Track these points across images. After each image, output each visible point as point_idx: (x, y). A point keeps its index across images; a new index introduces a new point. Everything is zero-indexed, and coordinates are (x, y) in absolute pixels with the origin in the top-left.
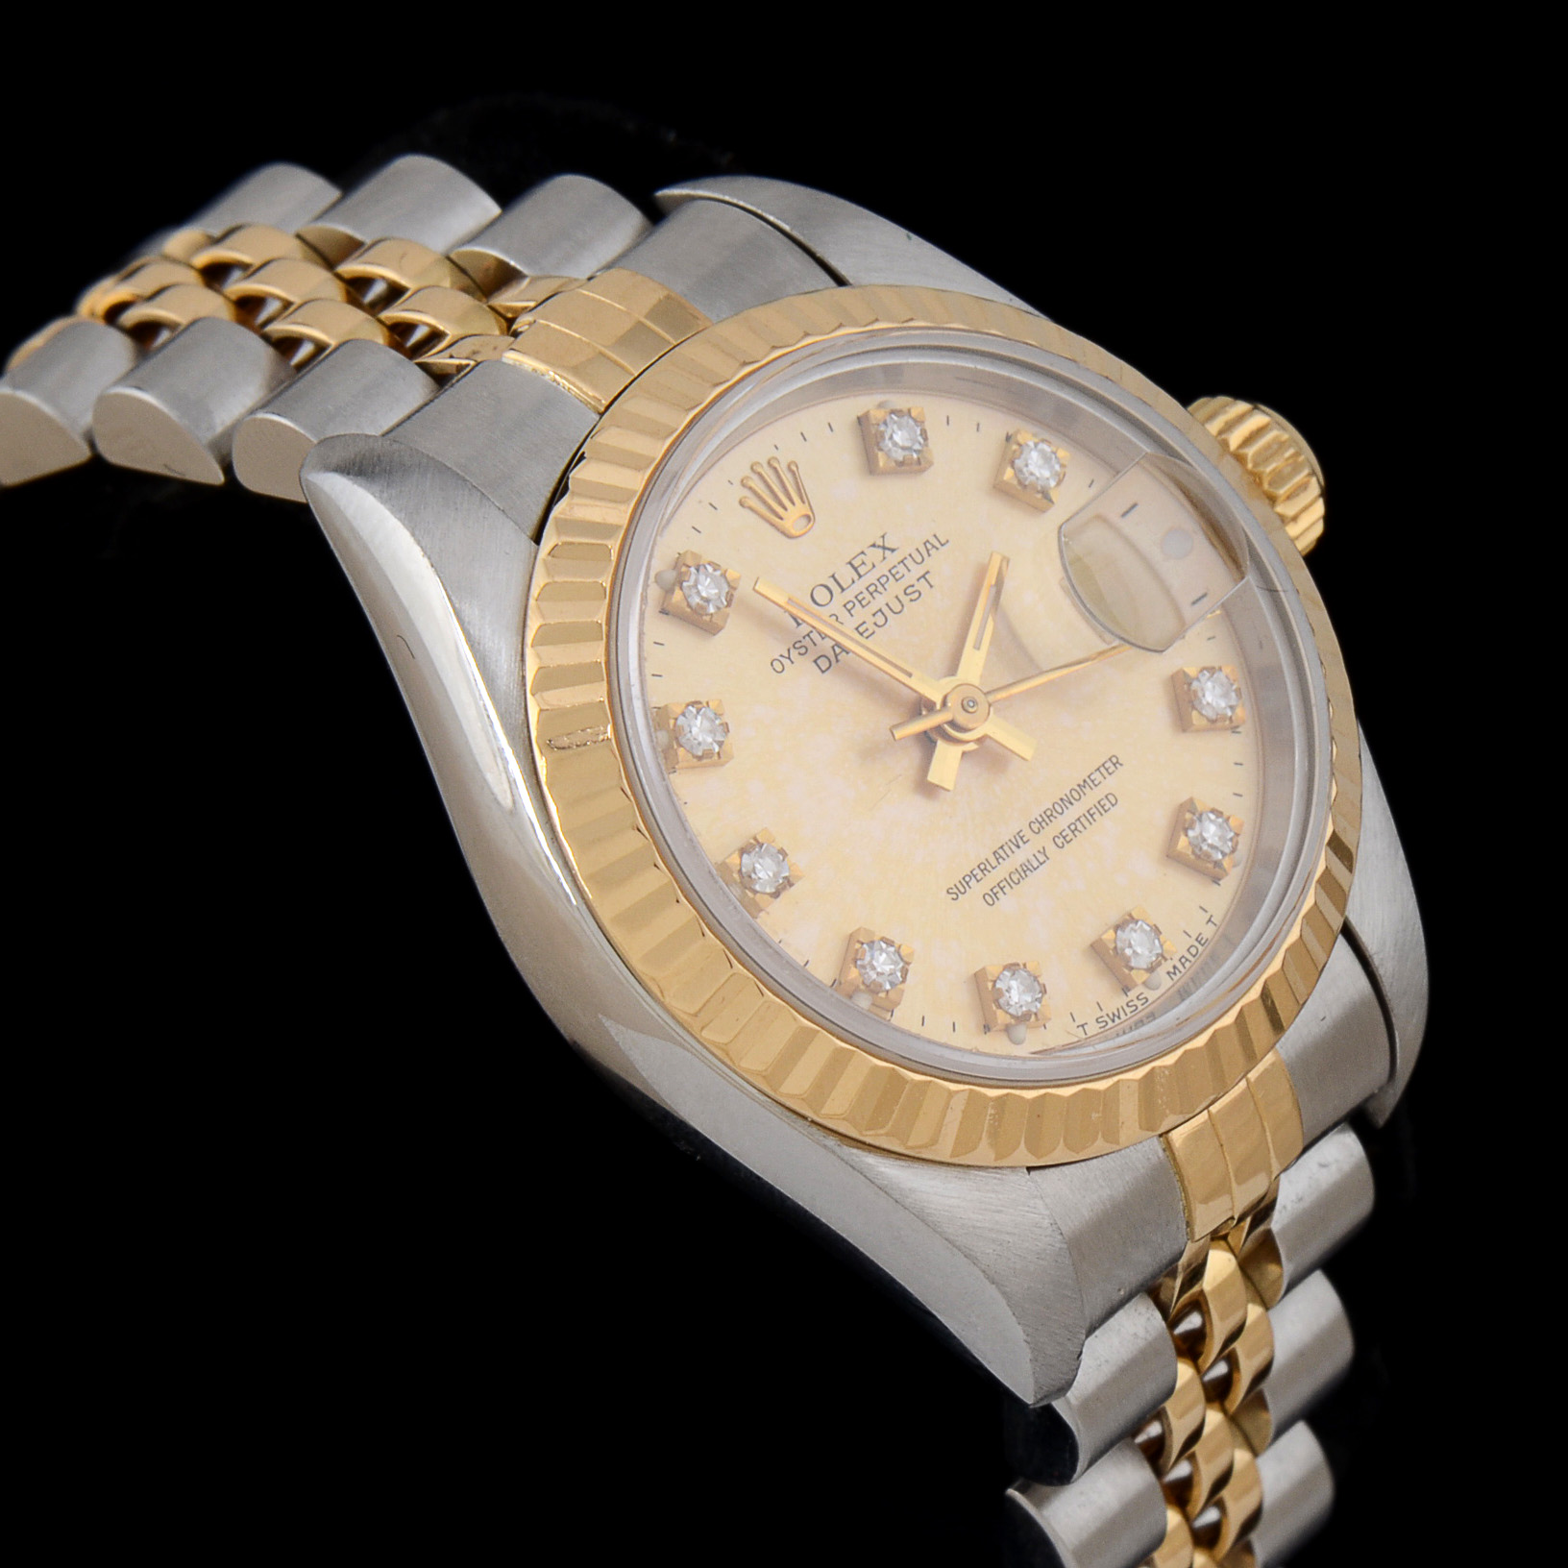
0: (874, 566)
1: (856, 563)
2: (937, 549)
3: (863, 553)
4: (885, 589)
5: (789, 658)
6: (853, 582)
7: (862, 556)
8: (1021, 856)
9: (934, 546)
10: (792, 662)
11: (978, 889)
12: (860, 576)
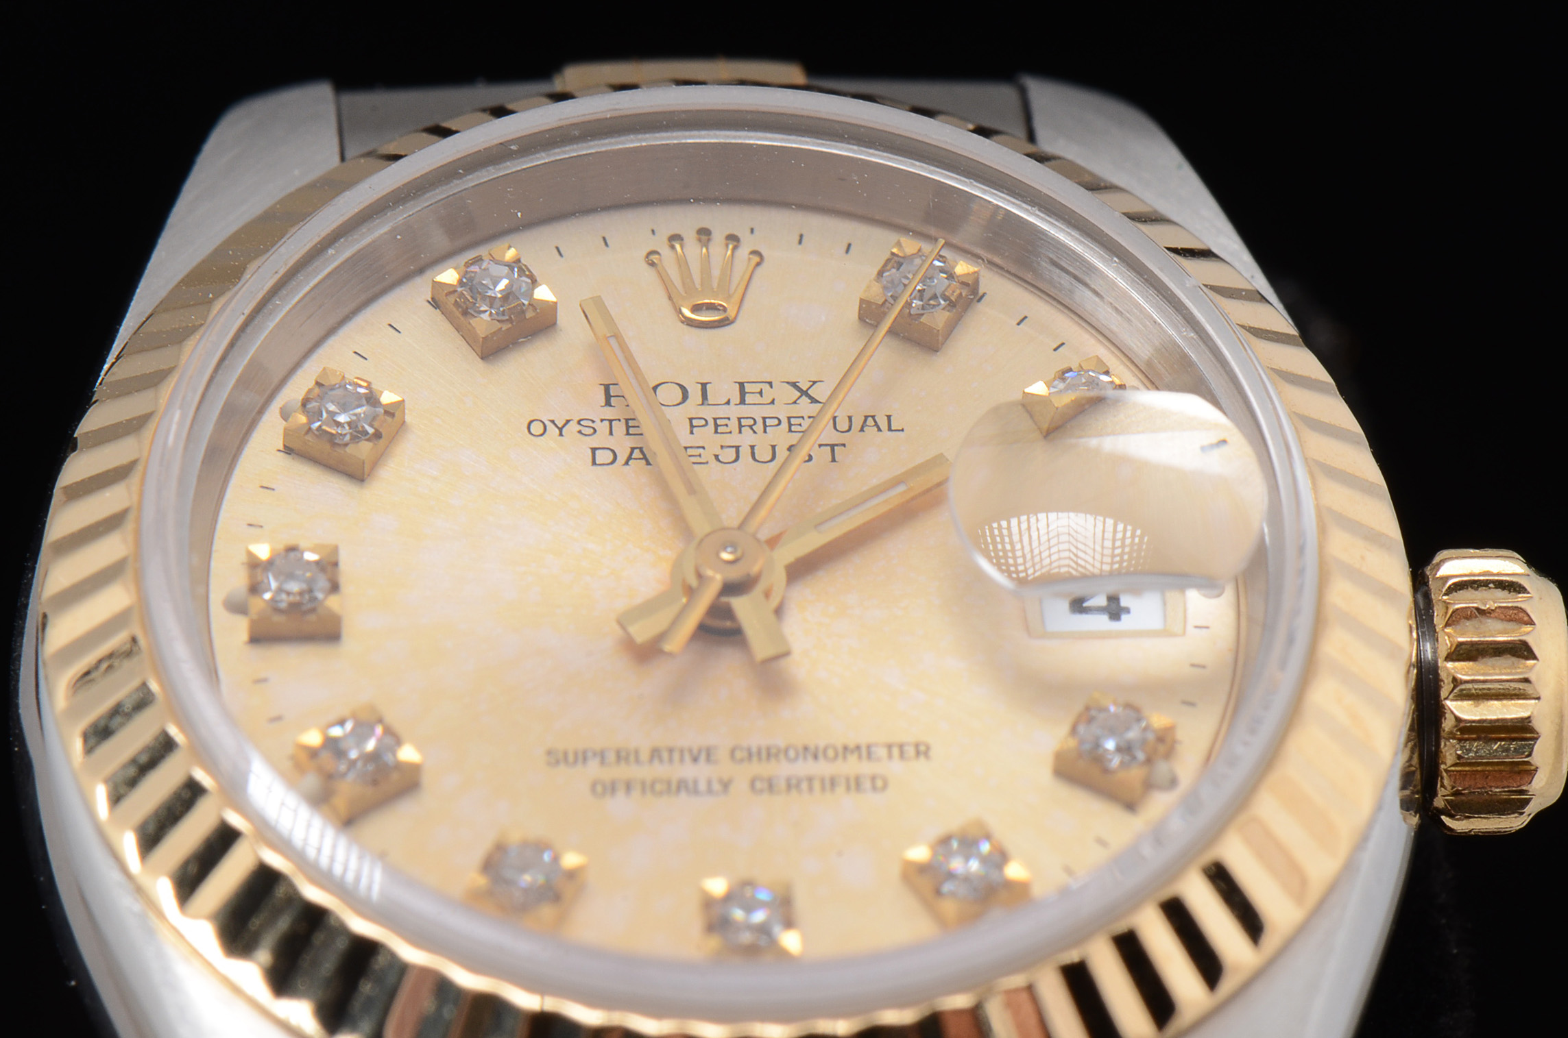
0: (773, 402)
1: (748, 388)
2: (879, 430)
3: (770, 384)
4: (765, 431)
5: (561, 429)
6: (728, 403)
7: (767, 386)
8: (688, 771)
9: (876, 425)
10: (561, 434)
11: (593, 769)
12: (742, 402)
